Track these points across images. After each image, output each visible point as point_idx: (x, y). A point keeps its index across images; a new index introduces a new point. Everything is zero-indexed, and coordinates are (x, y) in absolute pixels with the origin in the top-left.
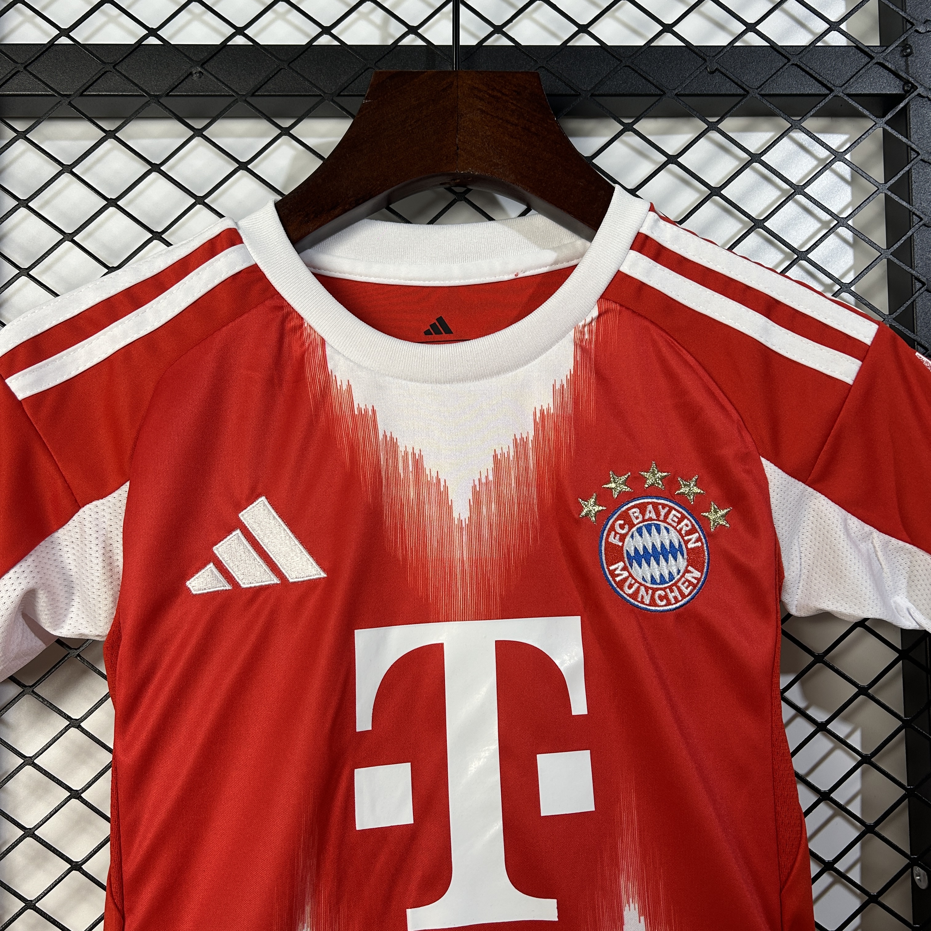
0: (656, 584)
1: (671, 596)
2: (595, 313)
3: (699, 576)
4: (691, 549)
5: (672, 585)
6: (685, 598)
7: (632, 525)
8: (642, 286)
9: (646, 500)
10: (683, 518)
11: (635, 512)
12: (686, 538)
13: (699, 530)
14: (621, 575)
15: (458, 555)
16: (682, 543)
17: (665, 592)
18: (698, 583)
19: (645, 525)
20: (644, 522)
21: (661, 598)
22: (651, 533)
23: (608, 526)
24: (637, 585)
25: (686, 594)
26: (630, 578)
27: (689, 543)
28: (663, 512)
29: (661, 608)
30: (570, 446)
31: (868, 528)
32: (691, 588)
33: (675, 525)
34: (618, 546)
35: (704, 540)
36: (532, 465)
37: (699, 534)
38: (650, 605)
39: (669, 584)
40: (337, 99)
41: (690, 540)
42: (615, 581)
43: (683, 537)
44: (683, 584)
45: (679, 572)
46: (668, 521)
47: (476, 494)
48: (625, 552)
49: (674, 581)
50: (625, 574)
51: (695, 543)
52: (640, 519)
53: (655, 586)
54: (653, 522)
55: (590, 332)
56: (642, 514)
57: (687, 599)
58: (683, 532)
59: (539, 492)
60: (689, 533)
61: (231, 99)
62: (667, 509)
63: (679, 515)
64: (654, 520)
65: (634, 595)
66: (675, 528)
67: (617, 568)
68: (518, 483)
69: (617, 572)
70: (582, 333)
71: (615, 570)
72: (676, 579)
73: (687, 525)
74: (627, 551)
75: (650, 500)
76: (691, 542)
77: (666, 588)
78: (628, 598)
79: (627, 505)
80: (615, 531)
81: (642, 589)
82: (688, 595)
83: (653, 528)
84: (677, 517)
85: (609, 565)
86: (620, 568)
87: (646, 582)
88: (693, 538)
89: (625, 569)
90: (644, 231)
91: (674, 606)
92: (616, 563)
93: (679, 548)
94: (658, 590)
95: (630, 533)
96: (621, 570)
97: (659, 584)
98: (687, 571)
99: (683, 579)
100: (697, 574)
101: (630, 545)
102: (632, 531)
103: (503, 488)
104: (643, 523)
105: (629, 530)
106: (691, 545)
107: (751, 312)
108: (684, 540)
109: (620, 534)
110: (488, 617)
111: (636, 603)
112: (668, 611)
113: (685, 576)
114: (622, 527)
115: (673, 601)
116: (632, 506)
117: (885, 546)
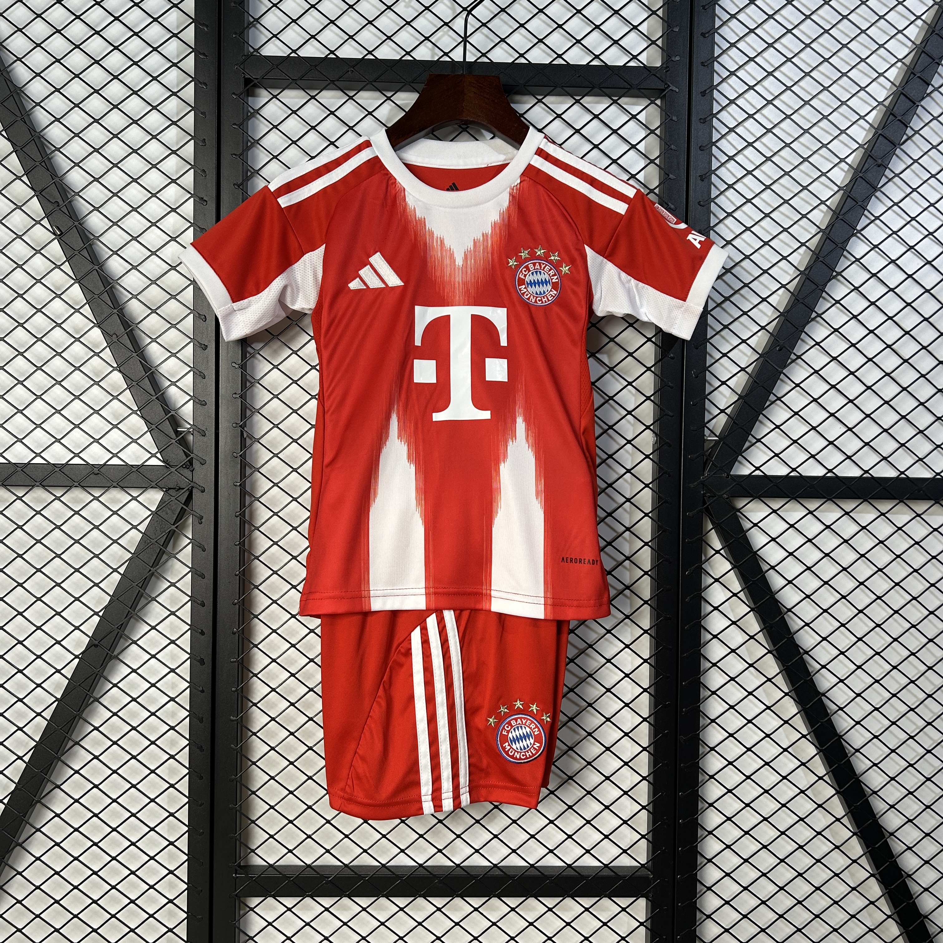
1: (544, 300)
2: (519, 181)
5: (545, 296)
6: (549, 301)
7: (529, 271)
8: (539, 171)
9: (536, 261)
10: (551, 269)
11: (531, 266)
13: (557, 274)
14: (523, 290)
15: (457, 279)
16: (550, 279)
17: (541, 298)
18: (555, 296)
20: (534, 270)
21: (539, 300)
22: (537, 274)
23: (519, 271)
24: (530, 295)
26: (527, 292)
28: (543, 266)
29: (539, 305)
30: (505, 237)
31: (629, 277)
32: (552, 297)
34: (523, 279)
35: (559, 279)
36: (489, 244)
37: (557, 276)
38: (535, 303)
39: (543, 295)
40: (412, 84)
41: (553, 278)
42: (521, 293)
43: (550, 277)
44: (549, 296)
45: (548, 291)
46: (545, 270)
47: (466, 255)
48: (526, 281)
49: (545, 294)
50: (525, 290)
54: (538, 270)
55: (517, 189)
56: (534, 267)
58: (551, 275)
59: (492, 256)
60: (553, 276)
61: (365, 83)
62: (545, 265)
65: (528, 299)
66: (547, 273)
68: (484, 252)
70: (513, 189)
71: (521, 288)
73: (553, 272)
75: (538, 261)
78: (526, 299)
79: (528, 262)
80: (522, 272)
81: (532, 297)
82: (551, 300)
83: (538, 272)
84: (549, 269)
85: (519, 286)
86: (523, 288)
87: (534, 294)
88: (555, 278)
89: (525, 288)
90: (541, 147)
91: (544, 304)
92: (522, 286)
93: (548, 281)
94: (538, 297)
97: (539, 295)
98: (551, 291)
99: (549, 294)
100: (555, 292)
101: (527, 279)
103: (477, 253)
105: (528, 273)
106: (554, 281)
107: (584, 183)
109: (524, 274)
110: (468, 305)
111: (529, 302)
112: (542, 305)
114: (525, 271)
115: (544, 302)
116: (530, 263)
117: (637, 286)
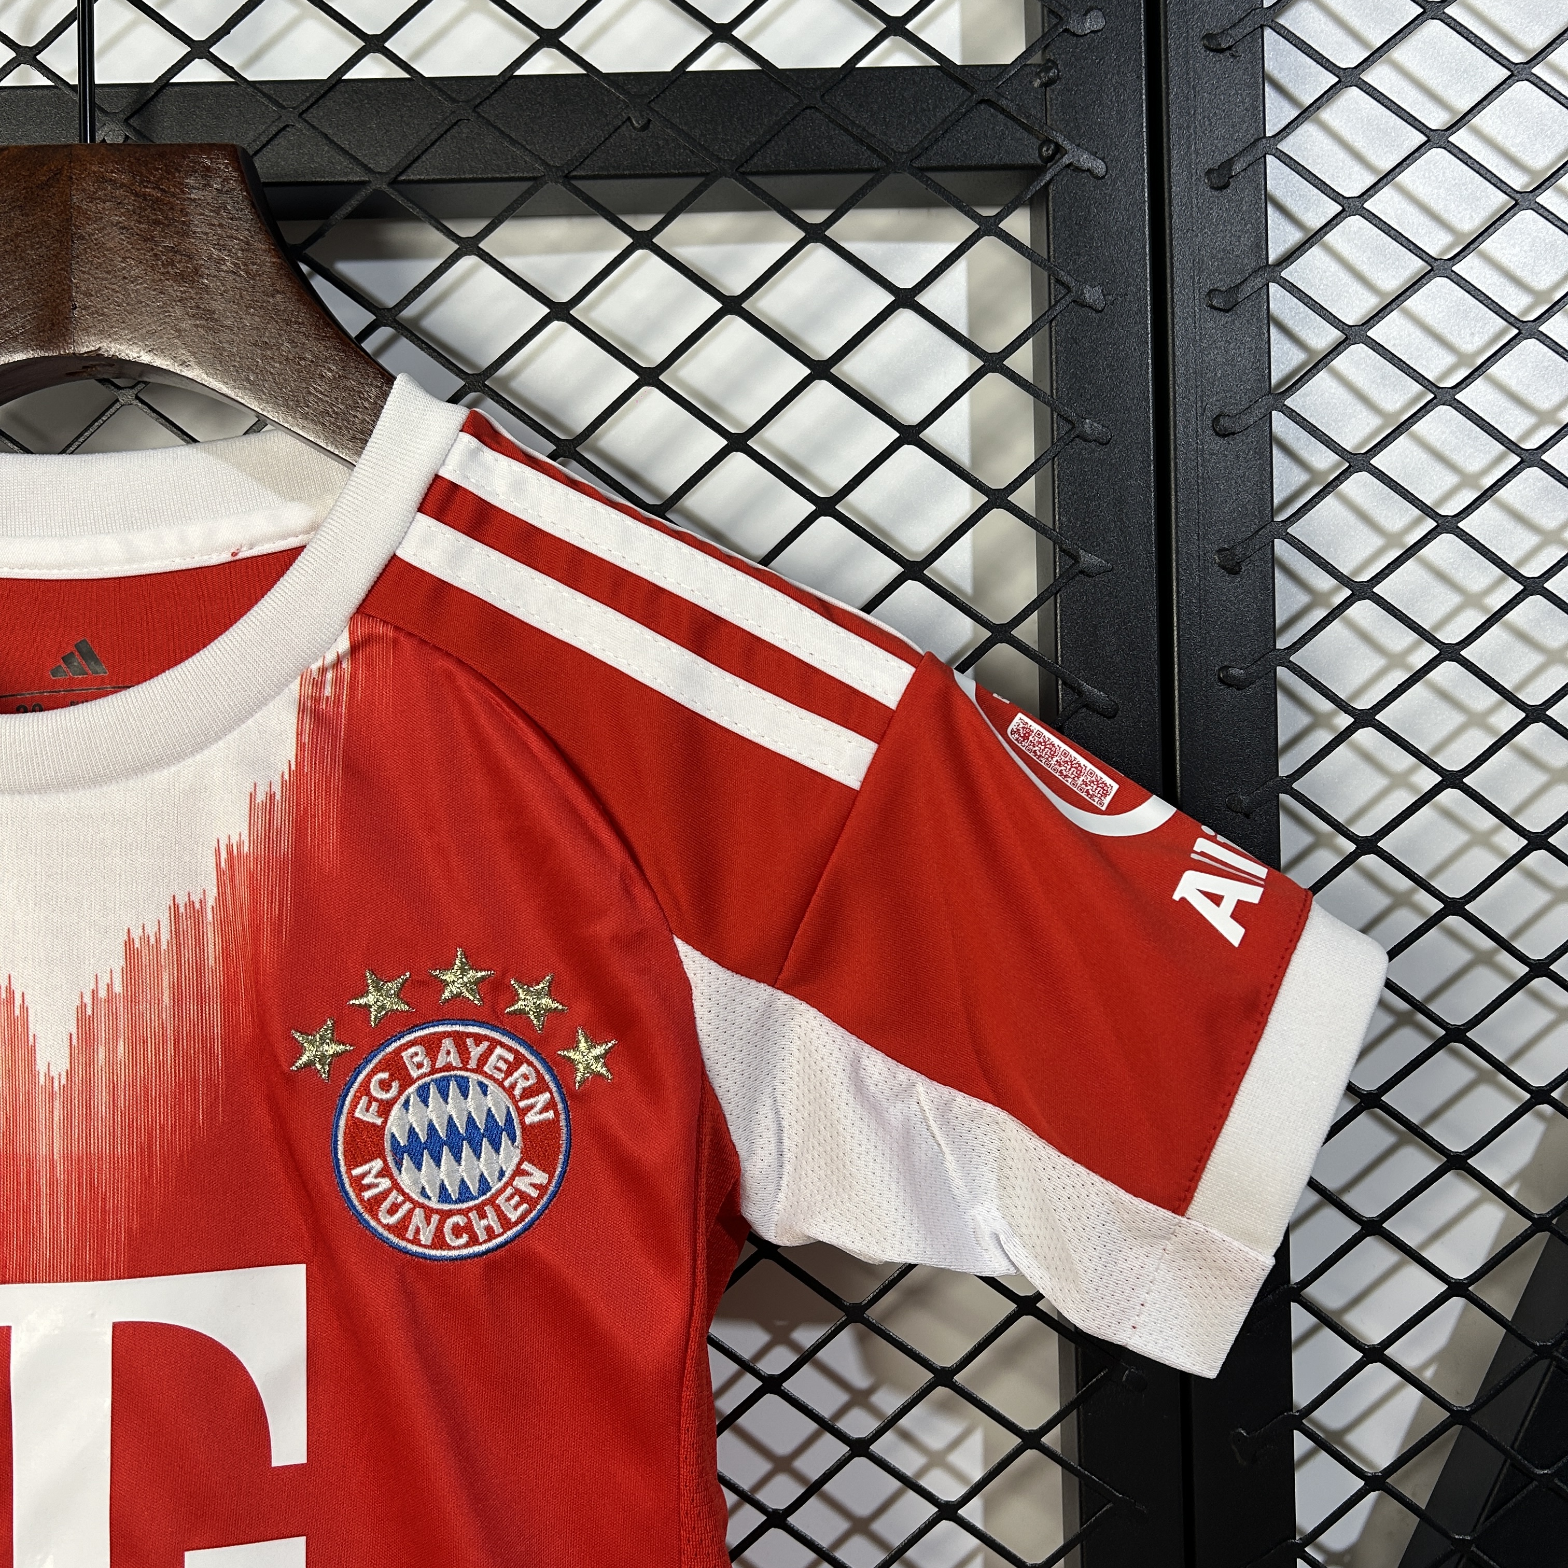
0: (449, 1203)
1: (479, 1227)
2: (343, 644)
3: (545, 1182)
4: (532, 1126)
5: (484, 1204)
6: (510, 1229)
7: (407, 1081)
8: (441, 588)
9: (439, 1029)
10: (519, 1060)
11: (416, 1054)
12: (522, 1104)
13: (552, 1085)
14: (376, 1185)
15: (43, 1150)
16: (514, 1114)
17: (469, 1218)
18: (541, 1196)
19: (435, 1081)
20: (433, 1074)
21: (457, 1231)
22: (448, 1095)
23: (356, 1085)
24: (408, 1206)
25: (513, 1220)
26: (394, 1193)
27: (529, 1114)
28: (476, 1052)
29: (454, 1253)
30: (280, 920)
31: (905, 1074)
32: (525, 1206)
33: (500, 1076)
34: (373, 1125)
35: (560, 1106)
36: (212, 958)
37: (551, 1093)
38: (433, 1246)
39: (477, 1202)
41: (531, 1107)
42: (361, 1200)
43: (515, 1103)
44: (509, 1199)
45: (502, 1173)
46: (486, 1069)
47: (85, 1024)
48: (387, 1137)
49: (489, 1194)
50: (385, 1183)
51: (541, 1113)
52: (425, 1070)
53: (446, 1207)
54: (452, 1073)
55: (338, 681)
56: (431, 1058)
57: (515, 1230)
58: (517, 1092)
59: (226, 1012)
60: (528, 1093)
62: (485, 1045)
63: (510, 1057)
64: (455, 1069)
65: (400, 1229)
66: (500, 1084)
67: (369, 1172)
68: (178, 998)
69: (366, 1181)
70: (318, 684)
71: (364, 1175)
72: (493, 1191)
73: (526, 1077)
74: (393, 1136)
75: (448, 1028)
76: (532, 1112)
77: (470, 1209)
78: (386, 1234)
79: (399, 1039)
80: (368, 1094)
81: (418, 1216)
82: (516, 1223)
83: (453, 1086)
84: (506, 1061)
85: (350, 1167)
86: (374, 1172)
87: (429, 1198)
88: (536, 1103)
89: (385, 1172)
90: (449, 473)
91: (484, 1247)
92: (366, 1162)
93: (505, 1125)
94: (452, 1216)
95: (402, 1099)
96: (376, 1177)
97: (456, 1202)
98: (519, 1172)
99: (510, 1190)
100: (540, 1177)
101: (395, 1126)
102: (406, 1093)
103: (144, 1008)
104: (431, 1077)
105: (400, 1093)
106: (531, 1118)
107: (663, 642)
108: (517, 1108)
109: (380, 1102)
110: (100, 1273)
111: (403, 1244)
112: (470, 1257)
113: (515, 1183)
114: (385, 1086)
115: (482, 1236)
116: (410, 1041)
117: (944, 1110)
